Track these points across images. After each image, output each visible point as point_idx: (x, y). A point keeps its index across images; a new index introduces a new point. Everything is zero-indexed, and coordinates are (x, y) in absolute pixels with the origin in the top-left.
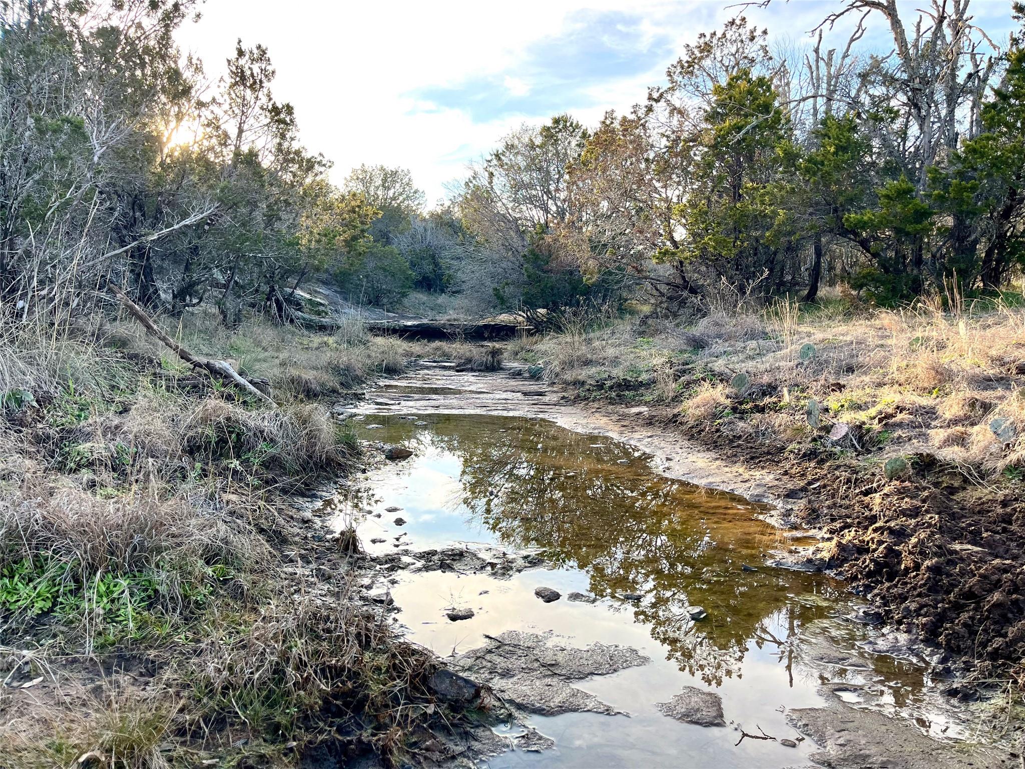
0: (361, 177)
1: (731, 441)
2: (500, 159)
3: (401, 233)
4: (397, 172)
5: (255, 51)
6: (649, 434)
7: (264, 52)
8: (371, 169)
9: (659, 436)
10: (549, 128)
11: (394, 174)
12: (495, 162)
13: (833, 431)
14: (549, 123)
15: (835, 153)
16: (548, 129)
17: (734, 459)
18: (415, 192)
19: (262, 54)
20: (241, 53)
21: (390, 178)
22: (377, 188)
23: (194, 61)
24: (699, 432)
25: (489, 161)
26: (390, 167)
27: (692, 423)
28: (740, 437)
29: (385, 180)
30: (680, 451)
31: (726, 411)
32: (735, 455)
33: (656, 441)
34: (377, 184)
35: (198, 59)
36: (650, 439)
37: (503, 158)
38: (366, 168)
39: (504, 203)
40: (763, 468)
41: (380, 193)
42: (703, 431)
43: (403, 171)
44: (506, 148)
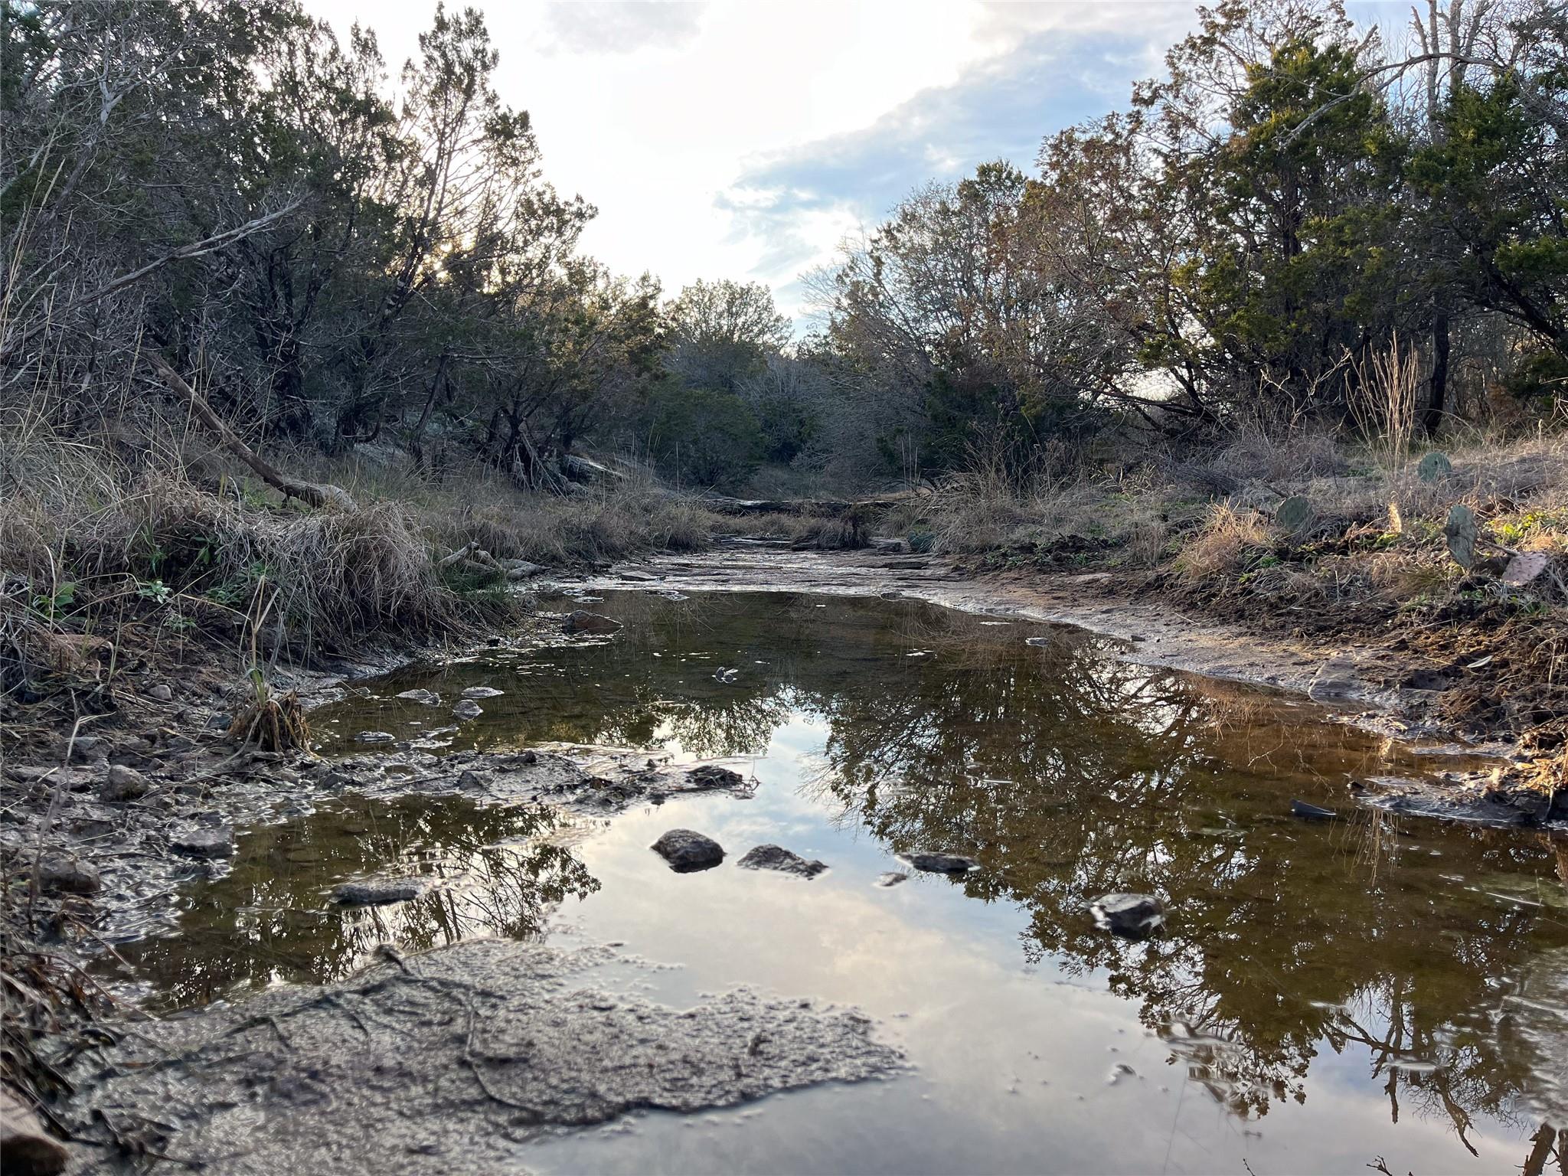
0: (695, 298)
1: (1273, 607)
2: (893, 238)
3: (751, 376)
4: (749, 289)
5: (463, 19)
6: (1105, 608)
7: (478, 22)
8: (711, 287)
9: (1126, 610)
10: (971, 183)
11: (745, 292)
12: (885, 242)
13: (1509, 569)
14: (974, 176)
15: (1477, 141)
16: (968, 185)
17: (1280, 632)
18: (777, 320)
19: (475, 26)
20: (442, 25)
21: (738, 298)
22: (721, 315)
23: (363, 35)
24: (1207, 599)
25: (876, 241)
26: (741, 281)
27: (1192, 583)
28: (1292, 600)
29: (731, 303)
30: (1164, 629)
31: (1265, 557)
32: (1282, 627)
33: (1117, 617)
34: (719, 309)
35: (368, 31)
36: (1104, 616)
37: (898, 235)
38: (704, 285)
39: (900, 311)
40: (1345, 642)
41: (723, 322)
42: (1214, 595)
43: (759, 288)
44: (904, 220)
